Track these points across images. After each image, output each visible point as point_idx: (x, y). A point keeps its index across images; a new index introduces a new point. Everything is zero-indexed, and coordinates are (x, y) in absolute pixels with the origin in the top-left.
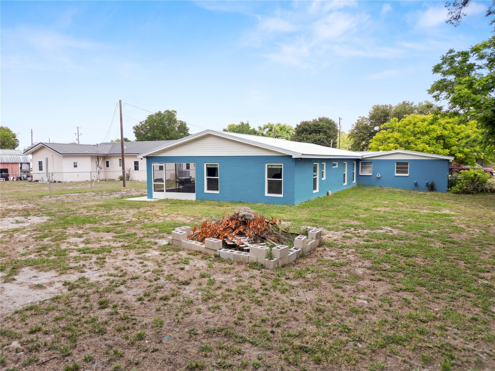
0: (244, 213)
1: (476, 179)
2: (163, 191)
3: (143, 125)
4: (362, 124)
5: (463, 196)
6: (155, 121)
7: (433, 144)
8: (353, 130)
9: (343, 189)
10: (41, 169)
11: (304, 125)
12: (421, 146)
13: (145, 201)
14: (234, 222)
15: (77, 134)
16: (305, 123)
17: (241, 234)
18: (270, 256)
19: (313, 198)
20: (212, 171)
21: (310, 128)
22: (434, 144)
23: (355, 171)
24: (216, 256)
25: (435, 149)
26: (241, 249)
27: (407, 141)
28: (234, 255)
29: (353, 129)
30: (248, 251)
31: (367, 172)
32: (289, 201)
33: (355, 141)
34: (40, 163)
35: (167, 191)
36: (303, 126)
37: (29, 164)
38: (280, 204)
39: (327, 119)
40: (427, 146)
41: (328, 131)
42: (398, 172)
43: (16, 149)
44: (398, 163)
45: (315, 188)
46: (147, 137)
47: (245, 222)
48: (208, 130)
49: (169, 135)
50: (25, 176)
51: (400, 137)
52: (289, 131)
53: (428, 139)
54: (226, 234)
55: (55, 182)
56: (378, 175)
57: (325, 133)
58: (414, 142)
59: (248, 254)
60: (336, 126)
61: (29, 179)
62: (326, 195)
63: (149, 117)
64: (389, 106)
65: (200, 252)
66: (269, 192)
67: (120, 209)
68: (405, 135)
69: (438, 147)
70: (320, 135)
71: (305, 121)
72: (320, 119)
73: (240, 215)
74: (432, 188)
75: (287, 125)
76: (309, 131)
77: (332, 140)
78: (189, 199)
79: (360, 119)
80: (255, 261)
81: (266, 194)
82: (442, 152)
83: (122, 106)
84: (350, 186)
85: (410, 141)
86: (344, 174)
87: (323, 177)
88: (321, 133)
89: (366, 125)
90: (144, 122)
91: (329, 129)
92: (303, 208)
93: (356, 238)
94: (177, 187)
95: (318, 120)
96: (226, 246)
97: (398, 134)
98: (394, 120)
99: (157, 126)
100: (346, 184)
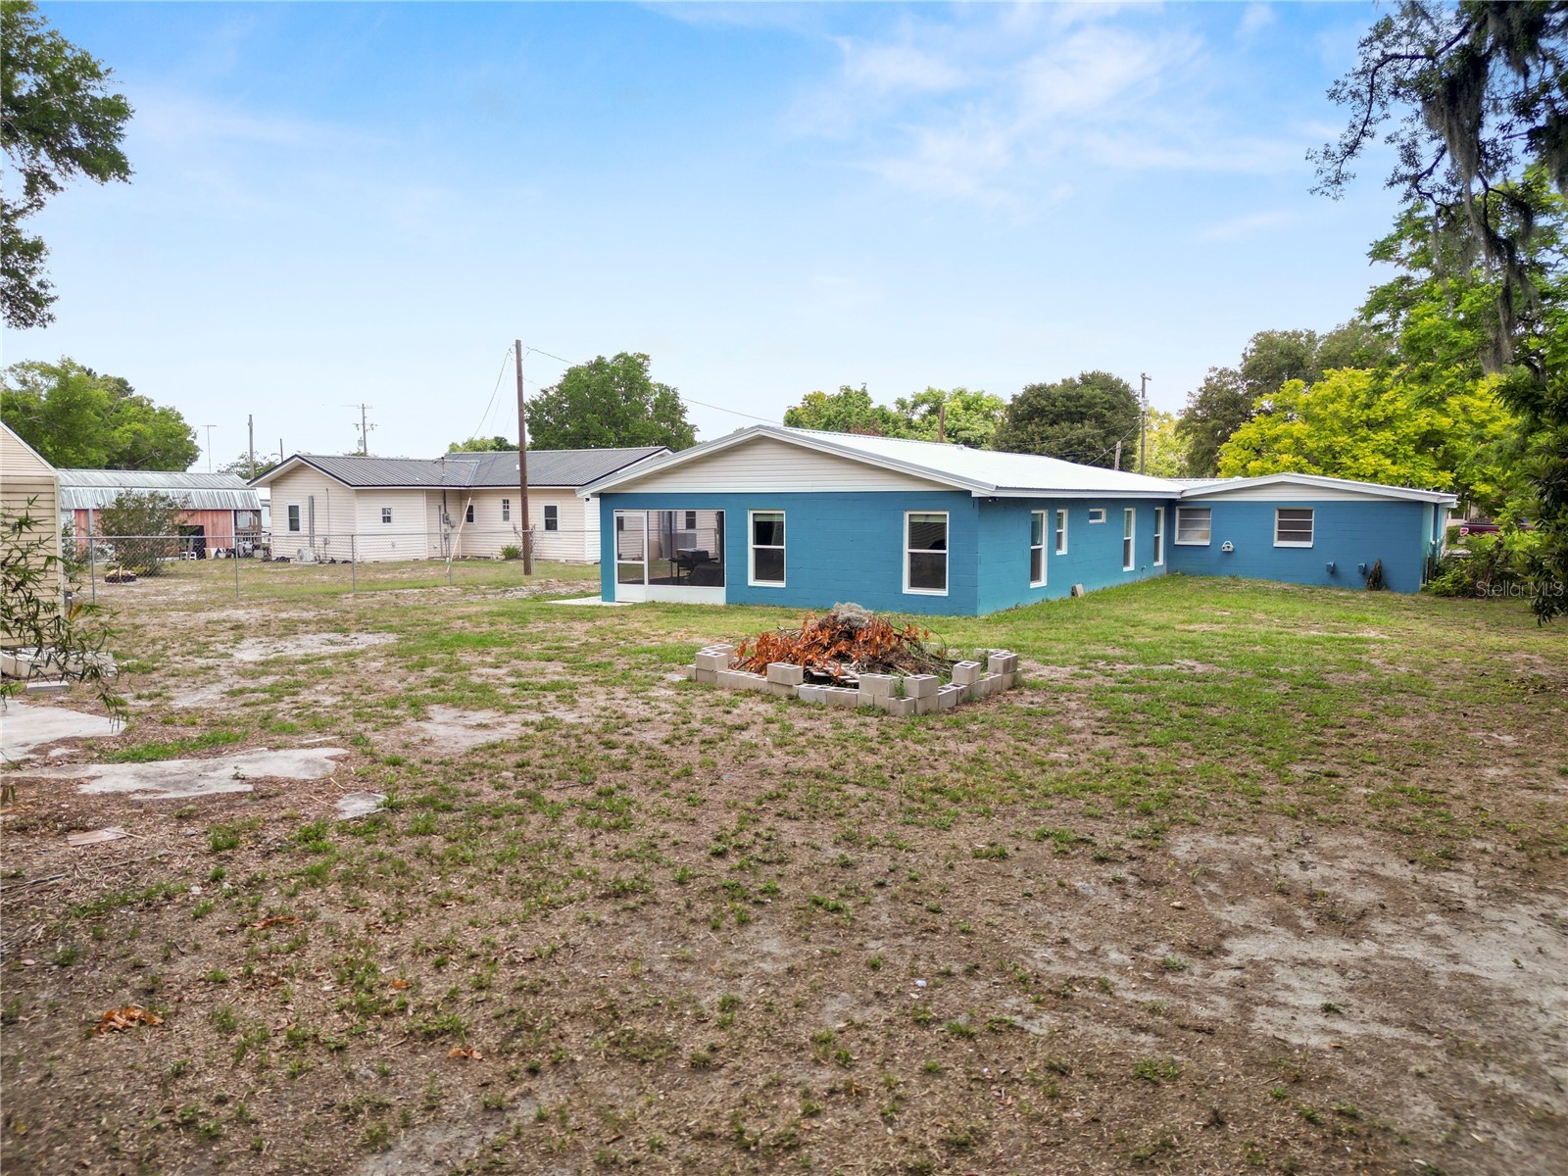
0: (848, 615)
1: (1503, 555)
2: (642, 582)
3: (550, 398)
4: (1220, 391)
5: (1459, 602)
6: (588, 387)
7: (1406, 457)
8: (1192, 411)
9: (1122, 582)
10: (294, 525)
11: (1035, 397)
12: (1370, 461)
13: (599, 607)
14: (827, 633)
15: (361, 427)
16: (1039, 392)
17: (842, 657)
18: (900, 692)
19: (1030, 602)
20: (766, 532)
21: (1053, 405)
22: (1410, 457)
23: (1161, 535)
24: (791, 698)
25: (1412, 471)
26: (843, 684)
27: (1329, 449)
28: (827, 693)
29: (1191, 406)
30: (856, 686)
31: (1197, 537)
32: (963, 606)
33: (1199, 443)
34: (293, 511)
35: (652, 582)
36: (1031, 399)
37: (257, 512)
38: (942, 615)
39: (1106, 378)
40: (1388, 462)
41: (1108, 414)
42: (1282, 536)
43: (190, 470)
44: (1283, 513)
45: (1035, 575)
46: (563, 435)
47: (850, 634)
48: (759, 426)
49: (626, 429)
50: (248, 546)
51: (1309, 436)
52: (993, 413)
53: (1391, 442)
54: (810, 657)
55: (333, 561)
56: (1228, 545)
57: (1100, 419)
58: (1350, 451)
59: (857, 692)
60: (1134, 397)
61: (259, 554)
62: (1067, 595)
63: (570, 374)
64: (1305, 333)
65: (758, 692)
66: (914, 583)
67: (549, 621)
68: (1325, 430)
69: (1422, 465)
70: (1083, 426)
71: (1037, 384)
72: (1083, 378)
73: (840, 618)
74: (1376, 580)
75: (985, 395)
76: (1051, 416)
77: (1119, 443)
78: (710, 602)
79: (1213, 374)
80: (870, 702)
81: (906, 589)
82: (1432, 480)
83: (523, 356)
84: (1145, 576)
85: (1338, 449)
86: (1127, 543)
87: (1059, 546)
88: (1086, 422)
89: (1233, 392)
90: (555, 389)
91: (1112, 407)
92: (997, 623)
93: (1101, 678)
94: (675, 575)
95: (1078, 381)
96: (810, 679)
97: (1302, 426)
98: (1292, 386)
99: (593, 401)
100: (1131, 567)
